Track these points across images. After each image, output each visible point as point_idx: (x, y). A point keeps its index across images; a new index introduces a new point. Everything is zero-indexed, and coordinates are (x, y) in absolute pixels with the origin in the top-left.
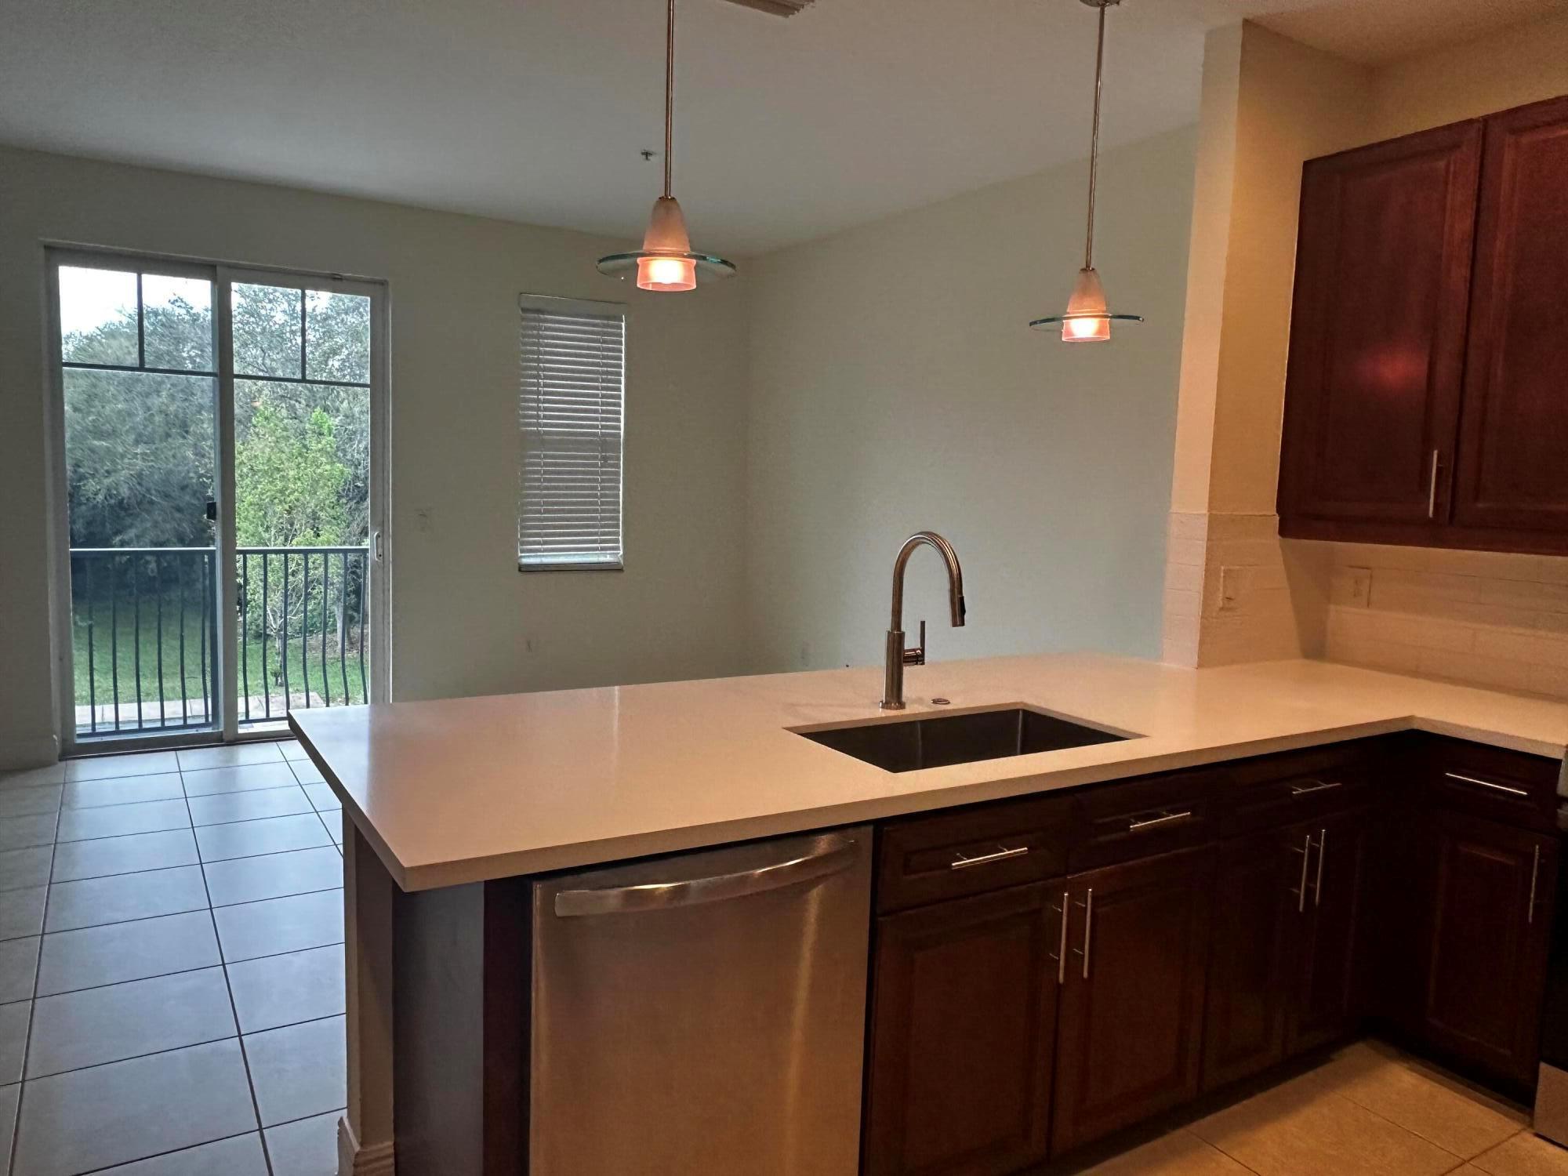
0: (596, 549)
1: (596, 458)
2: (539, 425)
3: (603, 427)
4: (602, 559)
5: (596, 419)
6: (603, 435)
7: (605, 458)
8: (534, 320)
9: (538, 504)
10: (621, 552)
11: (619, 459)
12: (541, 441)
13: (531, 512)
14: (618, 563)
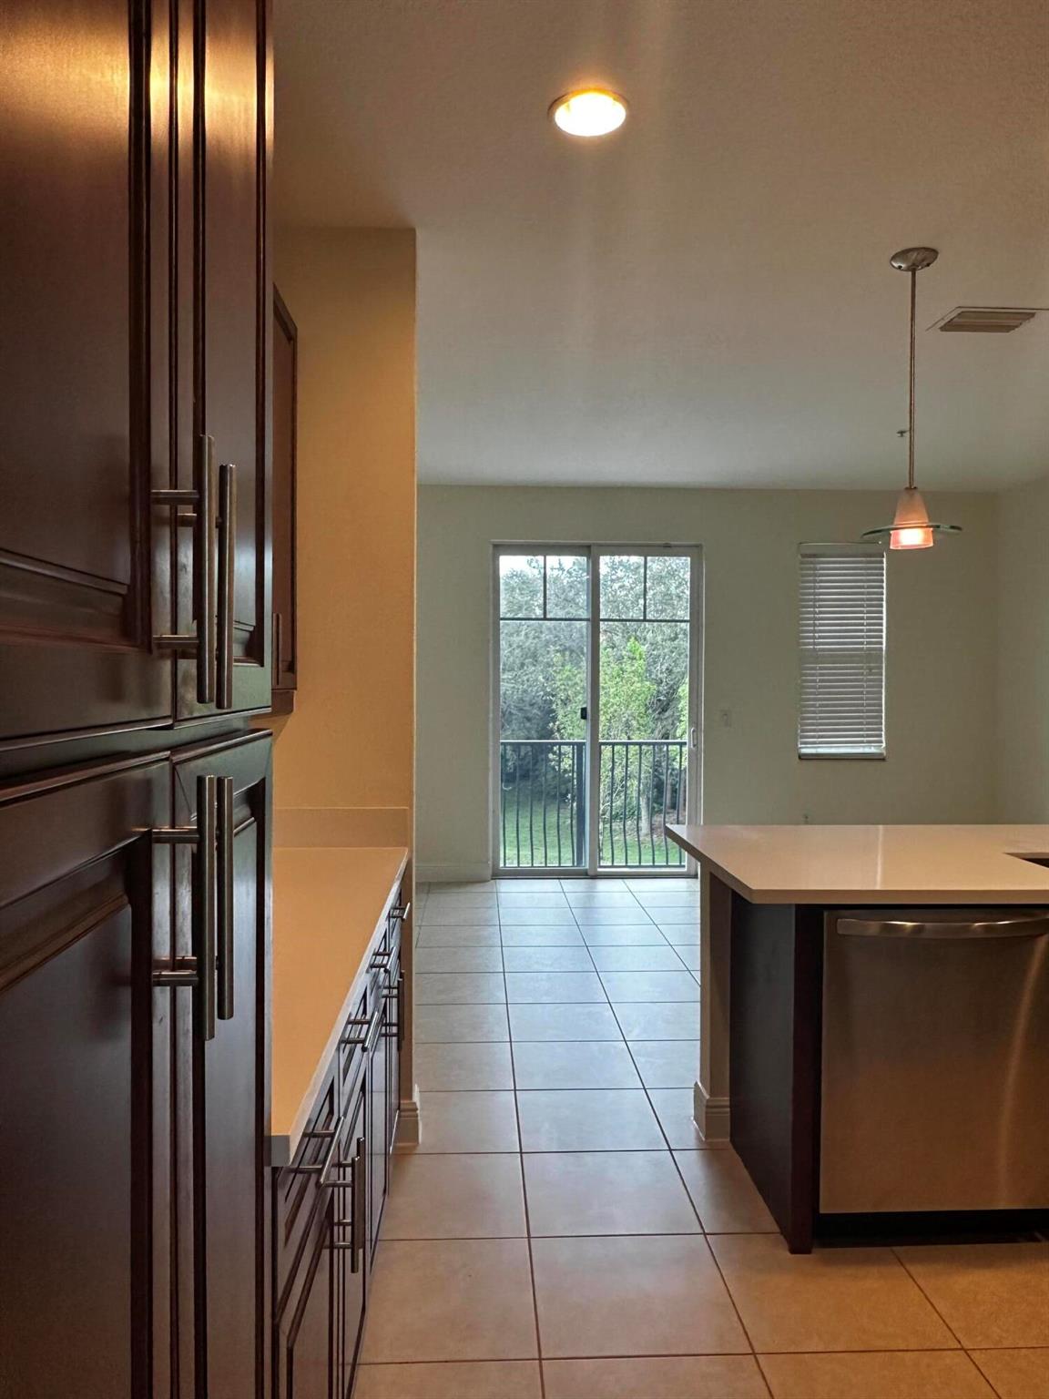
0: (862, 742)
1: (862, 668)
2: (815, 644)
3: (868, 643)
4: (867, 750)
5: (862, 637)
6: (869, 649)
7: (870, 669)
8: (812, 563)
9: (813, 706)
10: (884, 745)
11: (881, 668)
12: (817, 657)
13: (809, 712)
14: (881, 754)
